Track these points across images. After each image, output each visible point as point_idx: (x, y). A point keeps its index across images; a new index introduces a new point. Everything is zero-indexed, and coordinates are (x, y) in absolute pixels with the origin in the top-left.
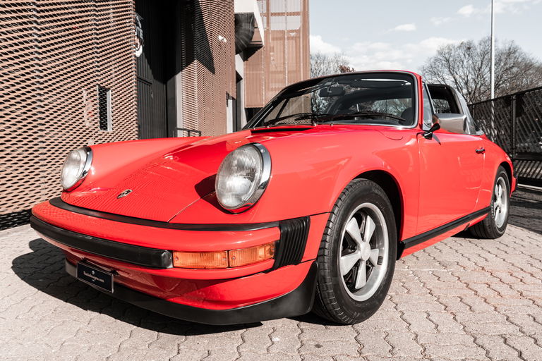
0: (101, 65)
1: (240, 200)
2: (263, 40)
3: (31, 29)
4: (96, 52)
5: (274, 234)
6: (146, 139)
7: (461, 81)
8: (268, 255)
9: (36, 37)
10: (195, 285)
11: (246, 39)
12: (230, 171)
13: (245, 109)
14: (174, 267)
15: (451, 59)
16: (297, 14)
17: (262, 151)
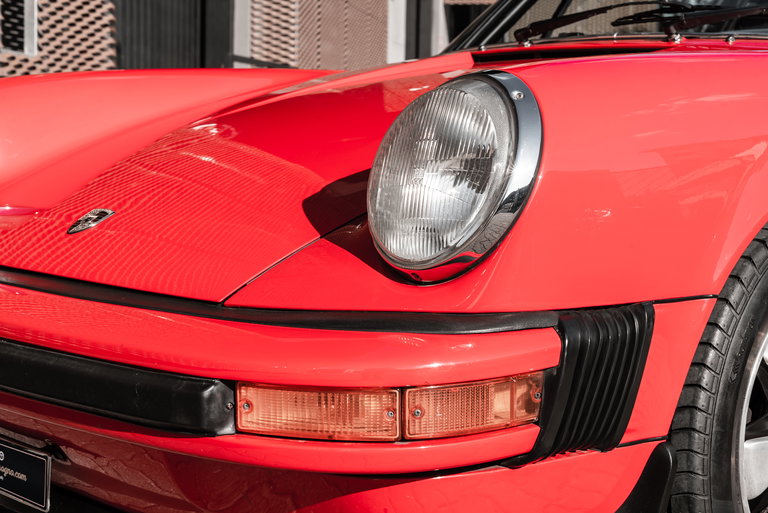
1: (439, 243)
5: (543, 349)
6: (138, 68)
8: (521, 414)
10: (289, 500)
12: (412, 159)
13: (447, 7)
14: (239, 432)
17: (515, 94)
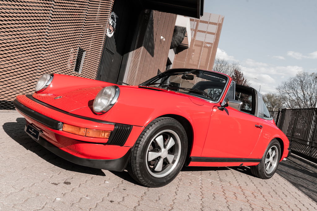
0: (84, 37)
2: (189, 44)
3: (49, 10)
4: (83, 29)
5: (112, 128)
7: (307, 96)
8: (106, 136)
9: (51, 15)
11: (178, 42)
14: (63, 130)
15: (304, 81)
16: (213, 34)
